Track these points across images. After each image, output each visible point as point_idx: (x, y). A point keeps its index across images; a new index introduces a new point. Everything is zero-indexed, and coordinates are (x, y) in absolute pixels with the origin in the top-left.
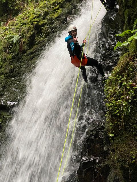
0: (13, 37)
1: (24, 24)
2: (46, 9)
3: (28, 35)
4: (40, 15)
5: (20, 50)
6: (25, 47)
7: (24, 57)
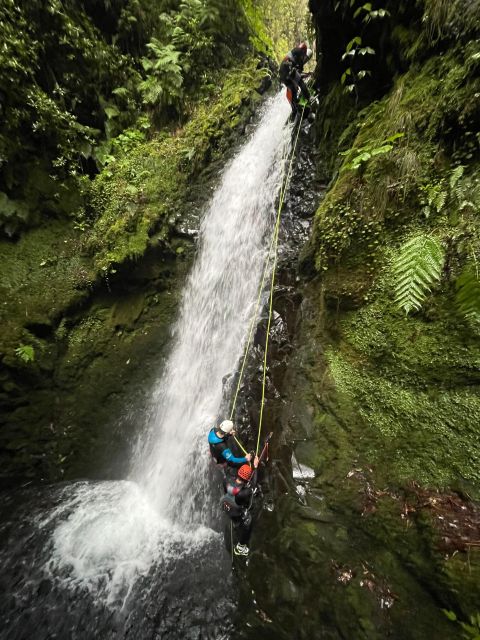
0: (187, 153)
1: (197, 135)
2: (221, 116)
3: (203, 150)
4: (215, 124)
5: (195, 169)
6: (200, 166)
7: (200, 177)
